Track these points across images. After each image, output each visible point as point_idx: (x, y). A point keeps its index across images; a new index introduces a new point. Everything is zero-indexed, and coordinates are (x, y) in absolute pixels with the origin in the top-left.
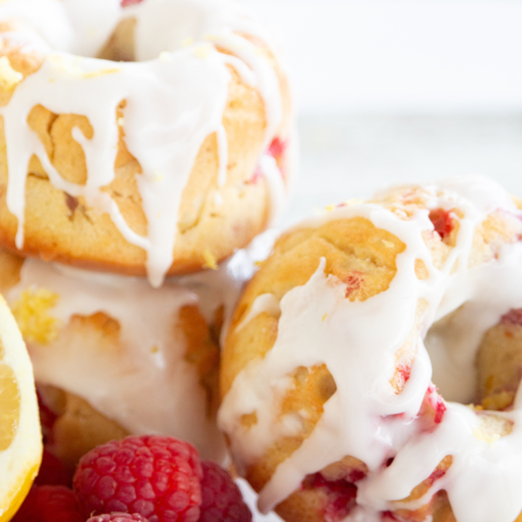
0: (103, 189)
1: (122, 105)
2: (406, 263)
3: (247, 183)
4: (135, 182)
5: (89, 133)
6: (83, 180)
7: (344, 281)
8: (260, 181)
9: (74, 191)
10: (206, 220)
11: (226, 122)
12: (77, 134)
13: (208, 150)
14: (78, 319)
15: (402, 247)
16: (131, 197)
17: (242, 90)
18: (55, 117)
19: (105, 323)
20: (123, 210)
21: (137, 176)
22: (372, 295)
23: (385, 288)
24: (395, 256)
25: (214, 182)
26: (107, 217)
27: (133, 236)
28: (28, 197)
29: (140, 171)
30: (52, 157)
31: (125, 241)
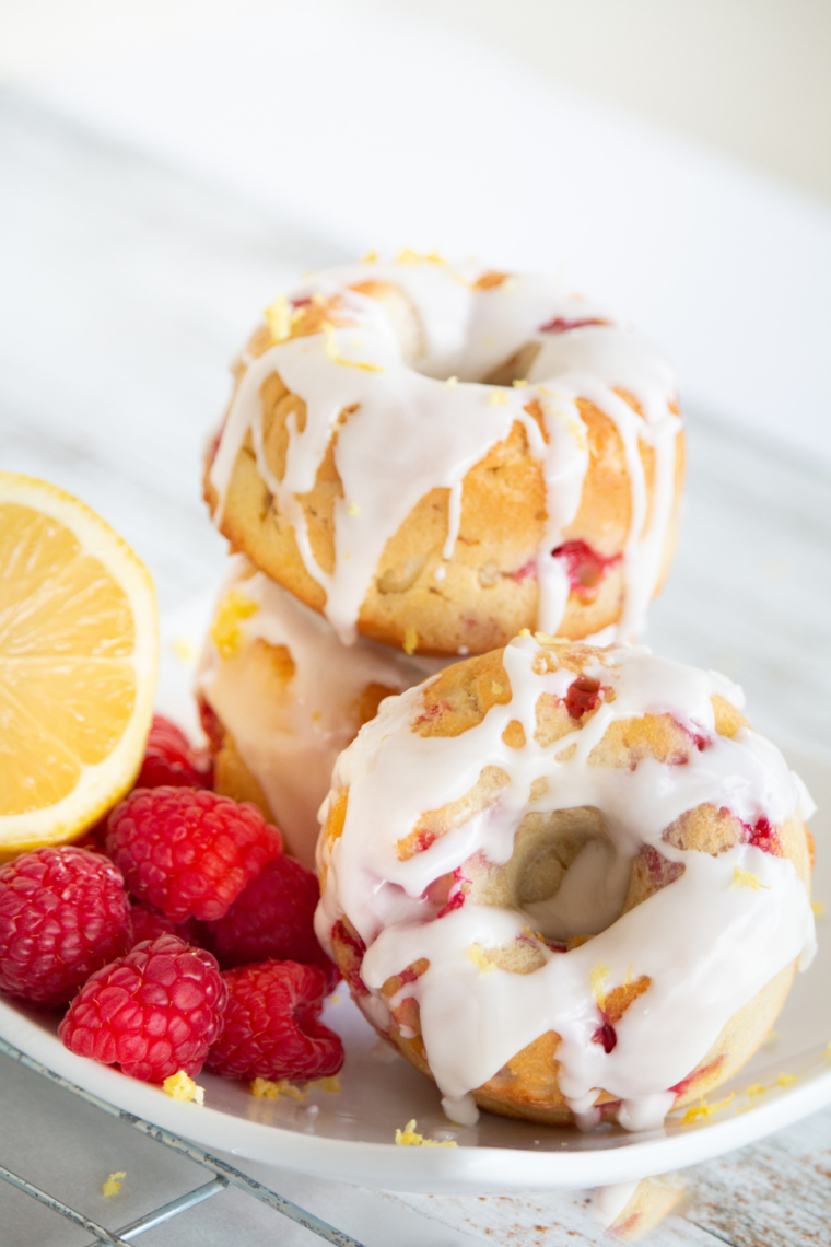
0: (298, 497)
1: (352, 410)
2: (498, 720)
3: (506, 575)
4: (333, 504)
5: (301, 427)
6: (281, 475)
7: (427, 707)
8: (527, 581)
9: (273, 486)
10: (419, 592)
11: (469, 484)
12: (291, 421)
13: (436, 507)
14: (263, 644)
15: (506, 699)
16: (325, 521)
17: (517, 459)
18: (286, 393)
19: (284, 662)
20: (312, 534)
21: (337, 499)
22: (437, 735)
23: (455, 733)
24: (492, 705)
25: (438, 548)
26: (292, 531)
27: (315, 570)
28: (235, 472)
29: (342, 496)
30: (266, 435)
31: (305, 572)
